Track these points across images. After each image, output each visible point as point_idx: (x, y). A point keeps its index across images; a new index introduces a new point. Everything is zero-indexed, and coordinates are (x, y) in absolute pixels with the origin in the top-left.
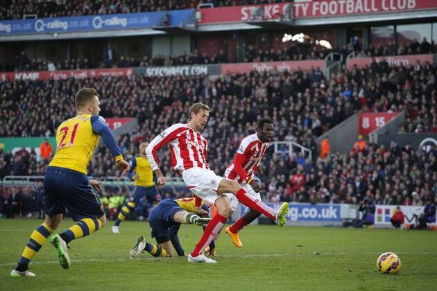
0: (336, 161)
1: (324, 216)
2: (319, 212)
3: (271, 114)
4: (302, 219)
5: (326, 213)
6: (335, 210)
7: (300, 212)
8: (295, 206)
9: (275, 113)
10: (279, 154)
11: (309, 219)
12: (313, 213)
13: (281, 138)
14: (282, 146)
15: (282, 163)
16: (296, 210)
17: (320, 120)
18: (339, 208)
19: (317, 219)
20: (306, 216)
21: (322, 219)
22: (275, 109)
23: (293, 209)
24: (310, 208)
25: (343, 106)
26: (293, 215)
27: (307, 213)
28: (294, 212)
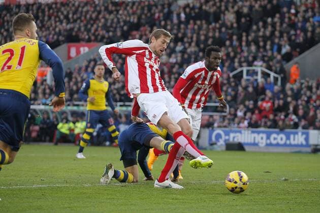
0: (306, 87)
1: (293, 142)
2: (288, 138)
3: (240, 39)
4: (271, 145)
5: (294, 140)
6: (304, 136)
7: (268, 138)
8: (263, 132)
9: (244, 38)
10: (248, 80)
11: (278, 145)
12: (282, 139)
13: (250, 64)
14: (251, 72)
15: (250, 89)
16: (264, 136)
17: (290, 45)
18: (307, 134)
19: (285, 145)
20: (274, 142)
21: (290, 145)
22: (244, 34)
23: (261, 135)
24: (278, 134)
25: (313, 32)
26: (260, 141)
27: (275, 139)
28: (262, 138)
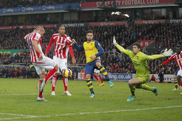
1: (126, 78)
2: (125, 77)
3: (107, 41)
4: (119, 79)
5: (127, 77)
6: (130, 76)
7: (117, 76)
9: (109, 41)
10: (110, 55)
11: (121, 79)
12: (122, 77)
13: (111, 50)
14: (111, 52)
15: (111, 59)
16: (116, 76)
17: (125, 43)
18: (132, 75)
19: (124, 79)
20: (120, 78)
21: (125, 79)
22: (108, 39)
23: (115, 75)
24: (121, 75)
25: (133, 37)
26: (115, 78)
27: (120, 77)
28: (115, 77)
